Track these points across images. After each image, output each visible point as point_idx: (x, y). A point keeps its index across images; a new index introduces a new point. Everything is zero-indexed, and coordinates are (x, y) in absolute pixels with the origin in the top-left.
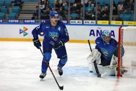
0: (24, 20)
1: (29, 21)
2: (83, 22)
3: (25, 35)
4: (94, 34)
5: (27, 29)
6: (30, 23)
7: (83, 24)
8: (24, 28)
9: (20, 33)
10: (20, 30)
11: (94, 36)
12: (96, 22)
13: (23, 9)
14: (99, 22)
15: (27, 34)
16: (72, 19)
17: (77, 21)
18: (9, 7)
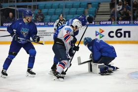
0: (100, 22)
1: (105, 23)
3: (101, 37)
5: (103, 31)
6: (106, 25)
8: (100, 29)
10: (96, 32)
13: (99, 10)
15: (103, 36)
18: (85, 8)
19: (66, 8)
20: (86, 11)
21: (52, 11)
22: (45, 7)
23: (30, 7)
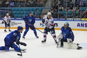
2: (74, 19)
3: (43, 26)
4: (79, 26)
5: (44, 23)
7: (74, 20)
9: (41, 25)
10: (40, 24)
11: (80, 26)
12: (81, 19)
13: (42, 13)
14: (82, 19)
16: (68, 18)
17: (70, 19)
18: (35, 11)
19: (25, 11)
20: (36, 12)
21: (18, 12)
22: (15, 10)
23: (7, 10)
